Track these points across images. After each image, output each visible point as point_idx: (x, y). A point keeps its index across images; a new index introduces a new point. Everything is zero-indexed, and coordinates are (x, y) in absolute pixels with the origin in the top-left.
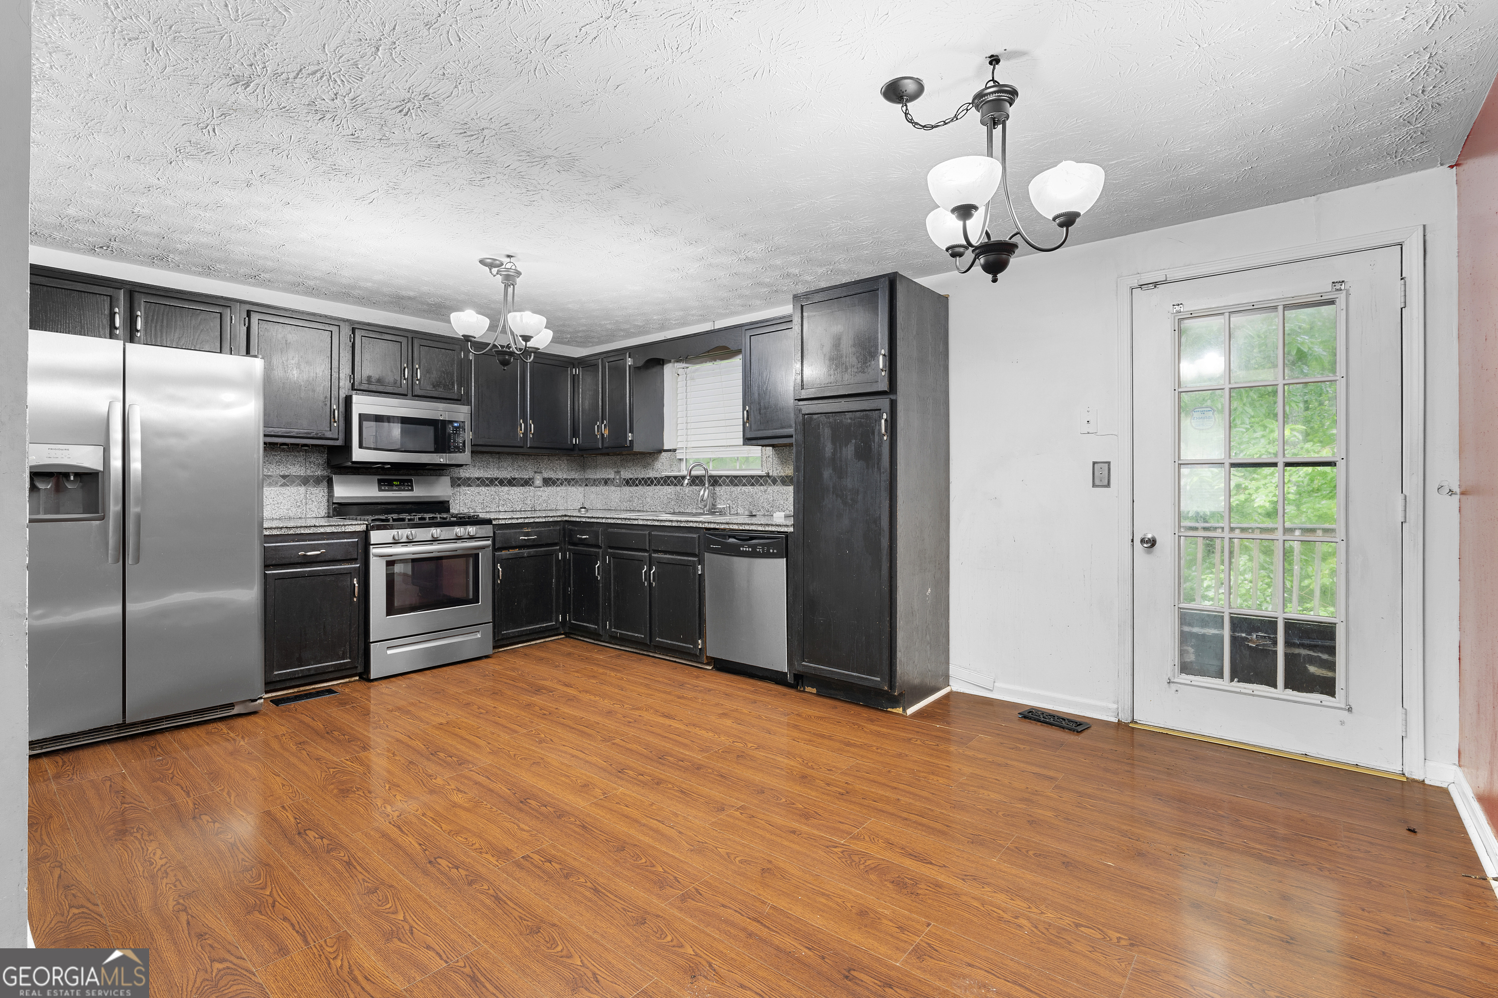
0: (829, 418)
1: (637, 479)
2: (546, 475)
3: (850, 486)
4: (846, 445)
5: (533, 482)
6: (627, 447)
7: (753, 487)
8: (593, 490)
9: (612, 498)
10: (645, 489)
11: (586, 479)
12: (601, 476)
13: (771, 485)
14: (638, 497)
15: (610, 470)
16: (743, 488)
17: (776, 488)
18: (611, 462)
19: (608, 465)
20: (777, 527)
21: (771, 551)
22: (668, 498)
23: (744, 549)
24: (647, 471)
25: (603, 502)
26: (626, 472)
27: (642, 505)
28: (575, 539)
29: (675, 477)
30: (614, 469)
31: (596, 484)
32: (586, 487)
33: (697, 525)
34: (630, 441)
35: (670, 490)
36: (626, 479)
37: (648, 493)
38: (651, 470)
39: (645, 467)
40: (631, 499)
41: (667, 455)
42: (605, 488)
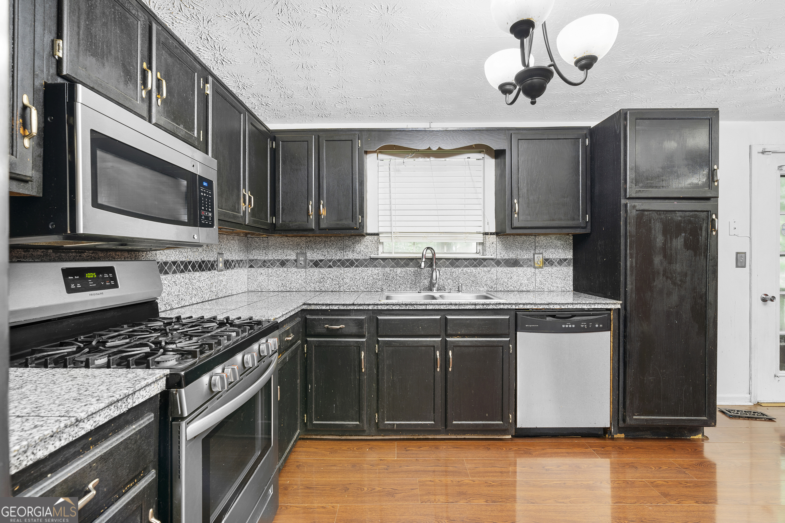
0: (660, 214)
1: (330, 261)
2: (225, 257)
3: (679, 270)
4: (676, 237)
5: (217, 265)
6: (356, 229)
7: (475, 268)
8: (263, 272)
9: (293, 279)
10: (342, 270)
11: (250, 260)
12: (275, 257)
13: (495, 267)
14: (332, 278)
15: (289, 252)
16: (465, 269)
17: (500, 269)
18: (291, 243)
19: (286, 246)
20: (604, 305)
21: (597, 326)
22: (374, 278)
23: (567, 326)
24: (345, 253)
25: (279, 284)
26: (315, 254)
27: (338, 286)
28: (320, 330)
29: (384, 259)
30: (295, 251)
31: (266, 265)
32: (250, 269)
33: (509, 307)
34: (359, 223)
35: (377, 271)
36: (314, 260)
37: (346, 274)
38: (351, 252)
39: (342, 249)
40: (321, 280)
41: (370, 238)
42: (281, 269)
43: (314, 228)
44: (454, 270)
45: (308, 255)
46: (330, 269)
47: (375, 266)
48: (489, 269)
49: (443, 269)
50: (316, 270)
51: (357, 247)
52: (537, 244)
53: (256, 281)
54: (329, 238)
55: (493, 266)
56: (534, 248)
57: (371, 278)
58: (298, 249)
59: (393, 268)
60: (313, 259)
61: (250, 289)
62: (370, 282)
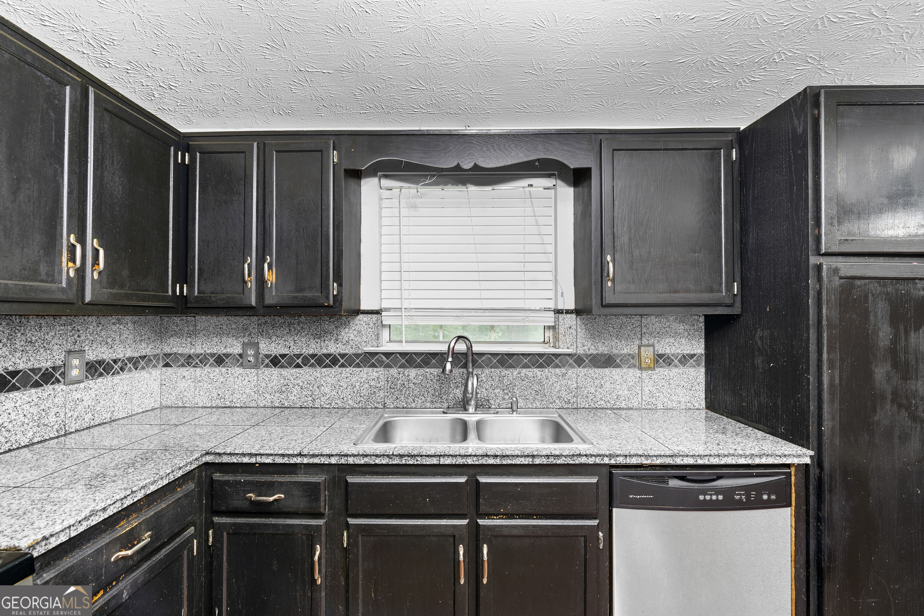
0: (884, 286)
1: (298, 356)
2: (91, 356)
3: (922, 391)
5: (63, 374)
6: (328, 306)
7: (541, 369)
8: (186, 374)
9: (236, 387)
10: (319, 372)
11: (165, 355)
12: (206, 349)
13: (574, 367)
14: (301, 384)
15: (230, 340)
16: (524, 370)
17: (582, 371)
18: (233, 326)
19: (225, 332)
20: (778, 458)
21: (765, 497)
22: (371, 386)
23: (708, 497)
24: (322, 344)
25: (213, 395)
26: (273, 344)
27: (310, 399)
28: (237, 503)
29: (388, 355)
30: (240, 339)
31: (192, 363)
32: (164, 369)
33: (598, 461)
34: (334, 296)
35: (376, 374)
36: (271, 355)
37: (324, 379)
38: (332, 341)
39: (319, 336)
40: (283, 389)
41: (365, 319)
42: (217, 370)
43: (253, 303)
44: (505, 372)
45: (262, 346)
46: (297, 370)
47: (373, 366)
48: (563, 370)
49: (487, 371)
50: (275, 372)
51: (343, 334)
52: (644, 330)
53: (174, 389)
54: (296, 318)
55: (571, 366)
56: (639, 336)
57: (367, 386)
58: (244, 336)
59: (402, 370)
60: (269, 353)
61: (164, 403)
62: (364, 392)
